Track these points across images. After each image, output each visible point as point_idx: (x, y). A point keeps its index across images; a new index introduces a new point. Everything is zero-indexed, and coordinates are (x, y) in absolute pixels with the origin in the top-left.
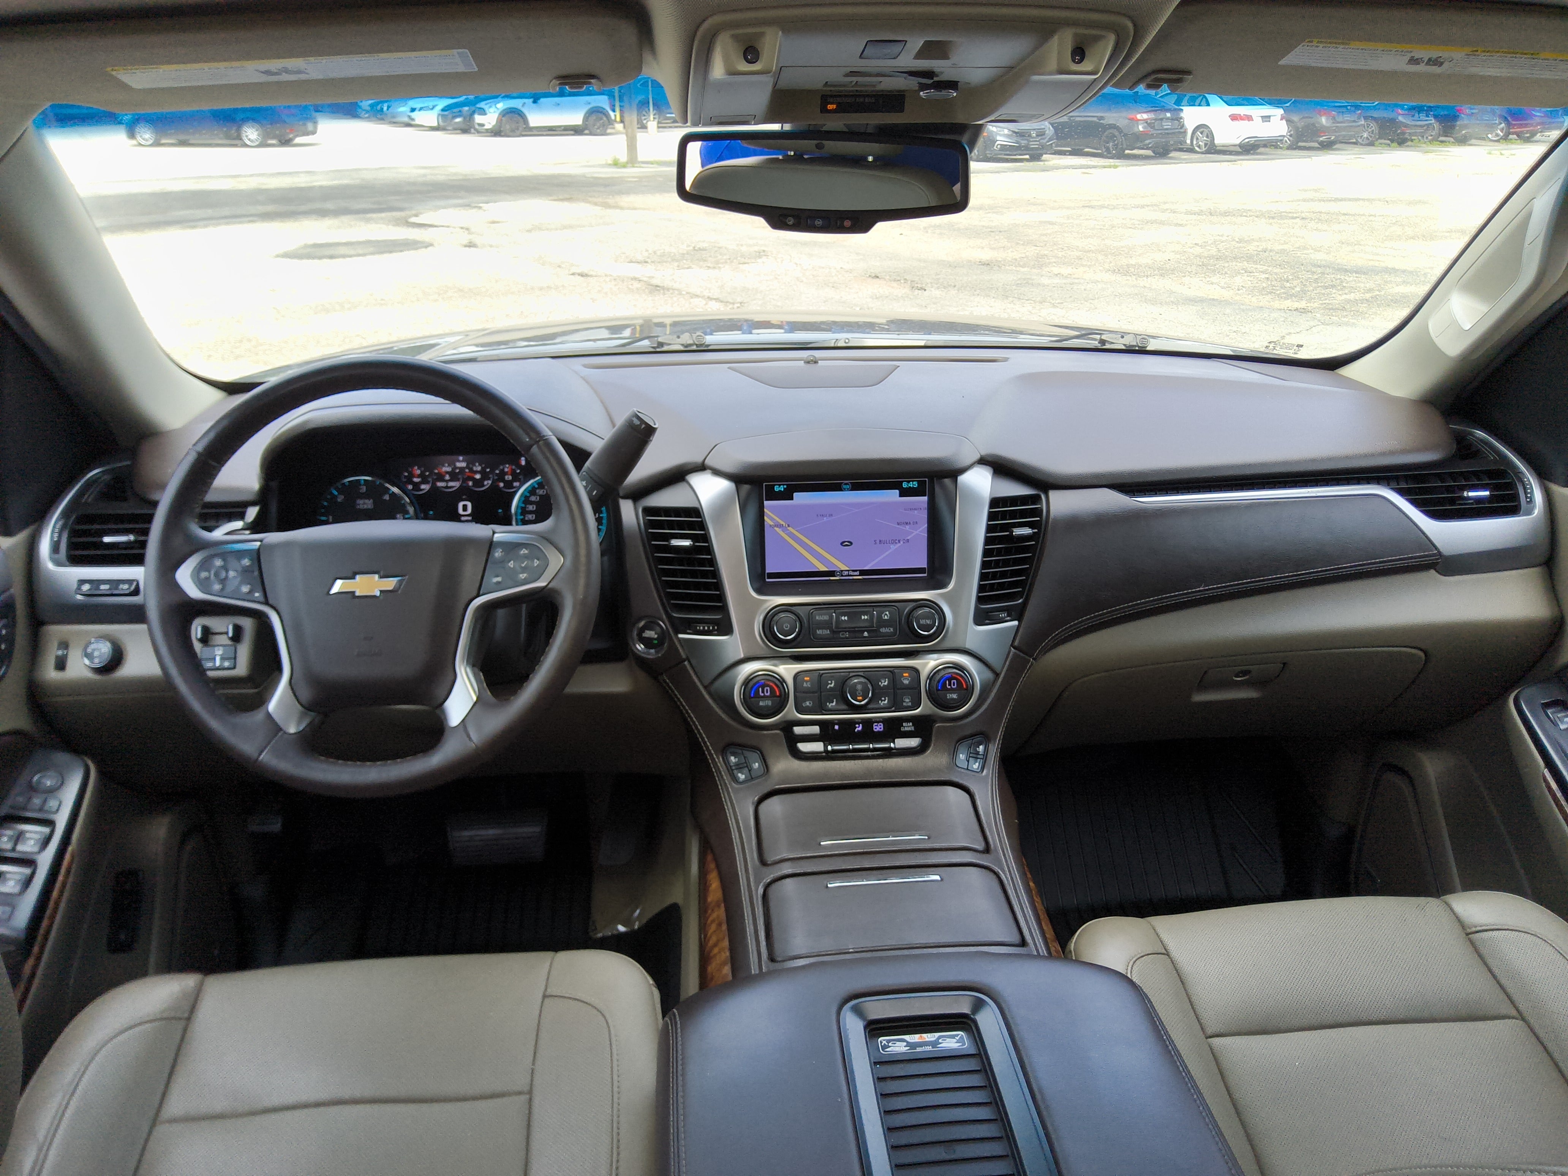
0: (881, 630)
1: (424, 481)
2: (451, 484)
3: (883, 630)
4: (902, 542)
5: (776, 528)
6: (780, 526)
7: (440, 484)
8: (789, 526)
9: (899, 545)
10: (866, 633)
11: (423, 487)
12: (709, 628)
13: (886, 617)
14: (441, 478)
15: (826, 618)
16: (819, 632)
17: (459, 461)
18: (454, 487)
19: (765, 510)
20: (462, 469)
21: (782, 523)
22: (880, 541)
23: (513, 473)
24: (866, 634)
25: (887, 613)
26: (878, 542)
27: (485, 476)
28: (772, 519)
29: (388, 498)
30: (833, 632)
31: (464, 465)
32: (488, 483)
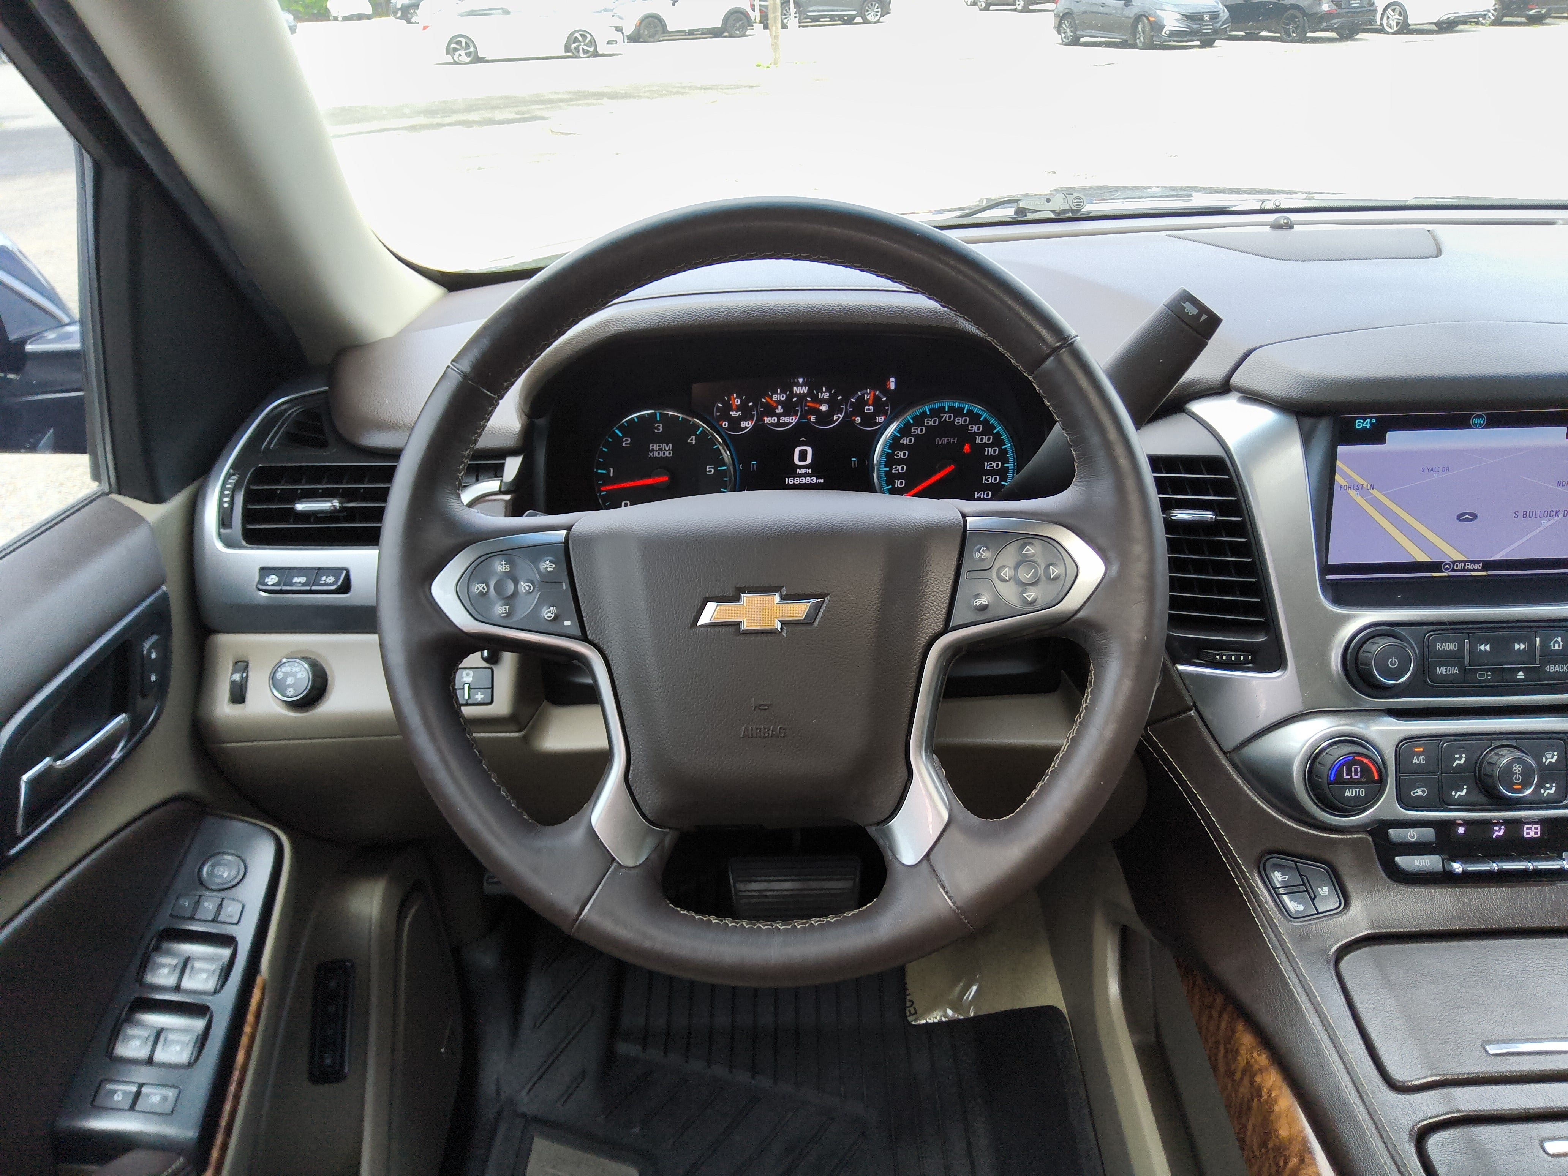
0: (1547, 669)
1: (746, 416)
2: (784, 420)
3: (1551, 668)
4: (1561, 516)
5: (1352, 493)
6: (1357, 487)
7: (769, 420)
8: (1372, 487)
9: (1556, 519)
10: (1521, 673)
11: (743, 424)
12: (1238, 657)
13: (1557, 647)
14: (771, 412)
15: (1453, 646)
16: (1440, 671)
17: (798, 385)
18: (790, 423)
19: (1338, 463)
20: (801, 397)
21: (1361, 481)
22: (1525, 514)
23: (876, 402)
24: (1521, 675)
25: (1559, 639)
26: (1521, 515)
27: (834, 407)
28: (1345, 476)
29: (694, 442)
30: (1464, 670)
31: (804, 390)
32: (838, 418)
